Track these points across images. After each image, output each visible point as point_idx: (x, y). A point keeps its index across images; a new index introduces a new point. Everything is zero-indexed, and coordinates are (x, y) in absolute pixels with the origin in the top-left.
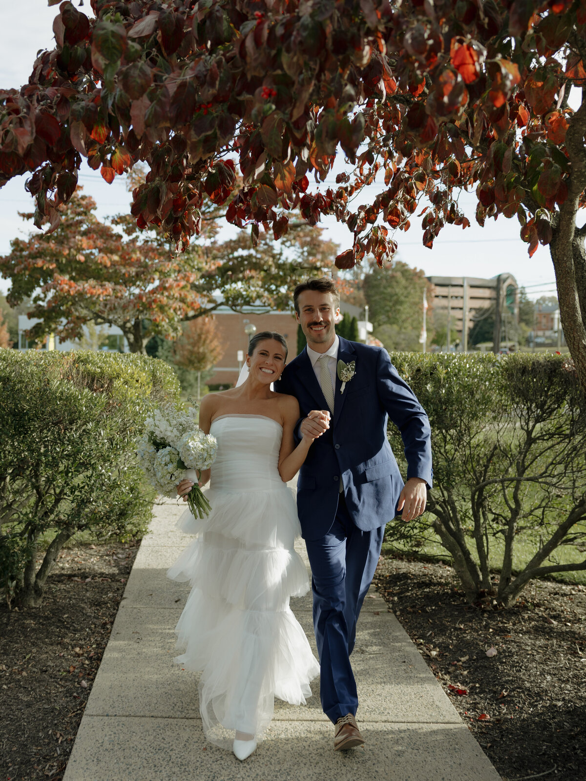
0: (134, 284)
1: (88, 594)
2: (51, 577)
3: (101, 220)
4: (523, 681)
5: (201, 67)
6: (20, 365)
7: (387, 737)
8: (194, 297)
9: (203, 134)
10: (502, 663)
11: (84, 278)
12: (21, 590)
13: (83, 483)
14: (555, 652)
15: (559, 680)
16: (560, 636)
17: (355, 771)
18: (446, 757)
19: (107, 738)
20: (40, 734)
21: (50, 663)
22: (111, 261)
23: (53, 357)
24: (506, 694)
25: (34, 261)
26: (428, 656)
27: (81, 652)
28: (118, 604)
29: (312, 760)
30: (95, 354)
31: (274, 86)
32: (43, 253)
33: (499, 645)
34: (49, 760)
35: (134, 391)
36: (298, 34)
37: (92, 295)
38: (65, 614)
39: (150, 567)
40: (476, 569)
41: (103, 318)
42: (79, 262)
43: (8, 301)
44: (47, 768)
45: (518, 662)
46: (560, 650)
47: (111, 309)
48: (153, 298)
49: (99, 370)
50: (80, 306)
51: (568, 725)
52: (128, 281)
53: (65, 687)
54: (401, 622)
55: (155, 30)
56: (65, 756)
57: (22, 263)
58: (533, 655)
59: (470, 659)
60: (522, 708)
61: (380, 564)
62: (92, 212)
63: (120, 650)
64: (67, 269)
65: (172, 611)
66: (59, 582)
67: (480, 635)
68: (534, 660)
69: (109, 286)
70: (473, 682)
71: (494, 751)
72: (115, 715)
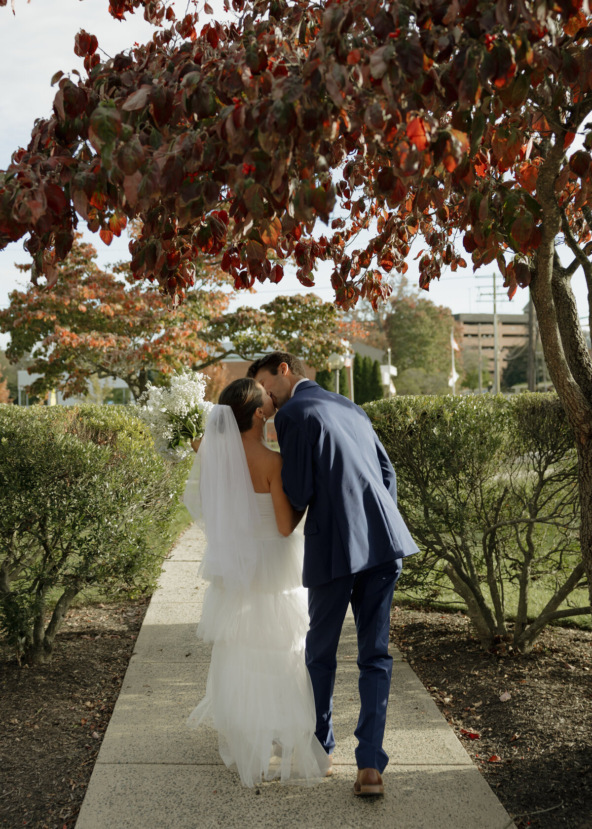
0: (139, 334)
1: (98, 651)
2: (61, 635)
3: (102, 269)
4: (536, 724)
5: (187, 142)
6: (25, 420)
7: (396, 778)
8: (201, 346)
9: (191, 201)
10: (515, 707)
11: (87, 329)
12: (31, 646)
13: (89, 536)
14: (570, 696)
15: (573, 722)
16: (577, 680)
17: (362, 810)
18: (454, 796)
19: (119, 784)
20: (54, 782)
21: (61, 717)
22: (114, 310)
23: (57, 412)
24: (518, 736)
25: (34, 313)
26: (441, 702)
27: (92, 706)
28: (128, 659)
29: (320, 800)
30: (99, 408)
31: (253, 163)
32: (42, 304)
33: (513, 690)
34: (63, 805)
35: (138, 443)
36: (272, 116)
37: (95, 347)
38: (75, 670)
39: (160, 623)
40: (491, 615)
41: (107, 371)
42: (80, 312)
43: (7, 357)
44: (61, 812)
45: (531, 706)
46: (576, 693)
47: (115, 361)
48: (159, 348)
49: (103, 423)
50: (83, 359)
51: (578, 764)
52: (134, 331)
53: (77, 739)
54: (415, 671)
55: (147, 103)
56: (78, 801)
57: (21, 315)
58: (548, 699)
59: (483, 705)
60: (533, 750)
61: (396, 615)
62: (93, 260)
63: (131, 703)
64: (68, 320)
65: (183, 665)
66: (68, 639)
67: (494, 681)
68: (548, 704)
69: (112, 337)
70: (486, 727)
71: (503, 791)
72: (127, 763)
